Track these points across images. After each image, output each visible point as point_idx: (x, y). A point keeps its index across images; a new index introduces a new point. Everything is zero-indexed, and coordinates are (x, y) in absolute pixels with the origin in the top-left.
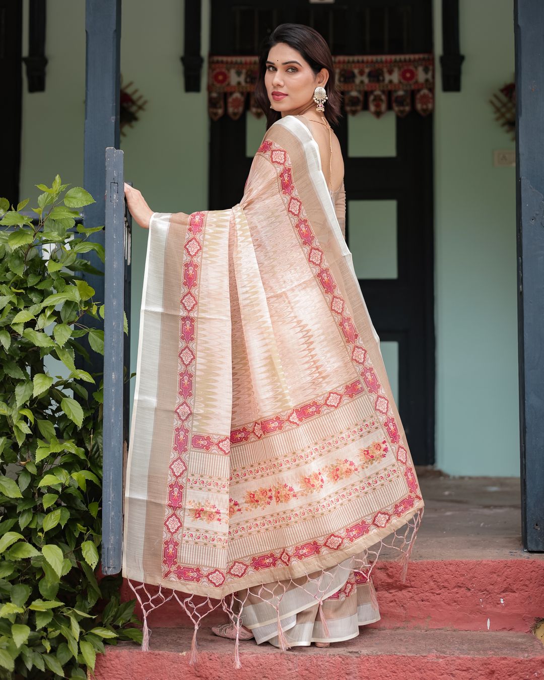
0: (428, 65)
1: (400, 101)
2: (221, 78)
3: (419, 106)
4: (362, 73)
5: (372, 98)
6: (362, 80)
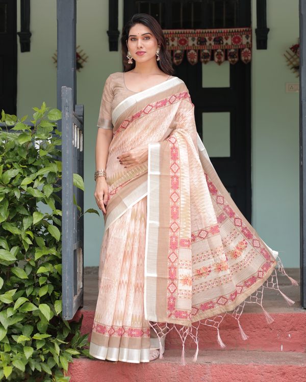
0: (248, 34)
1: (232, 55)
3: (243, 58)
4: (210, 39)
5: (216, 53)
6: (210, 43)
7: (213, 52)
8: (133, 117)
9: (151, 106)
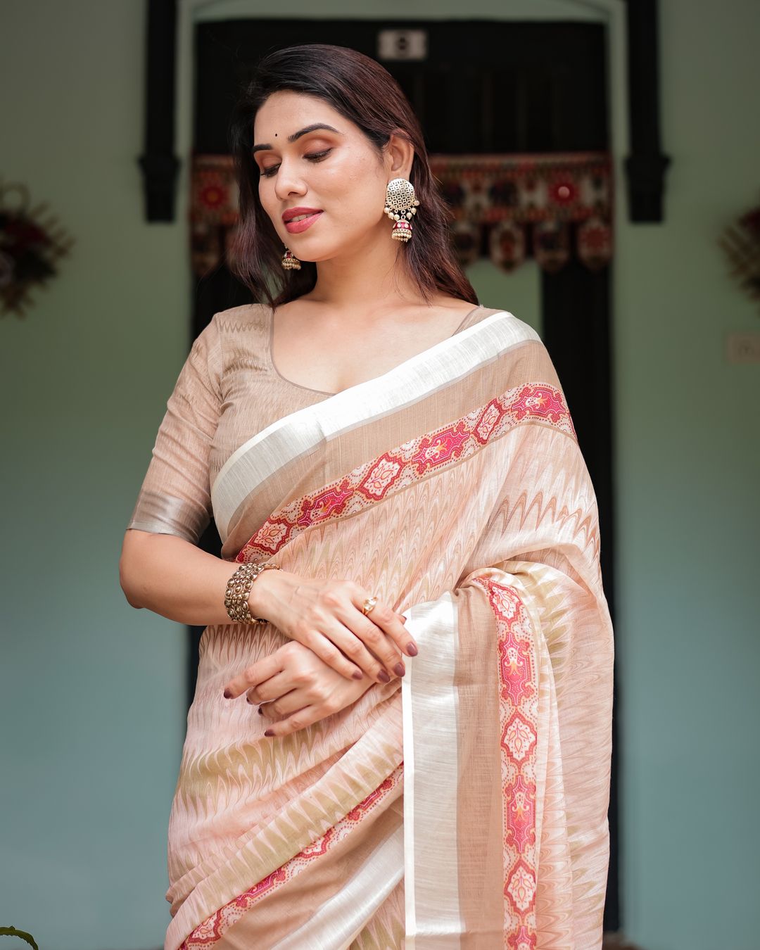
1: (549, 242)
2: (213, 197)
3: (585, 251)
5: (495, 236)
6: (478, 201)
7: (486, 229)
8: (306, 507)
9: (395, 460)
